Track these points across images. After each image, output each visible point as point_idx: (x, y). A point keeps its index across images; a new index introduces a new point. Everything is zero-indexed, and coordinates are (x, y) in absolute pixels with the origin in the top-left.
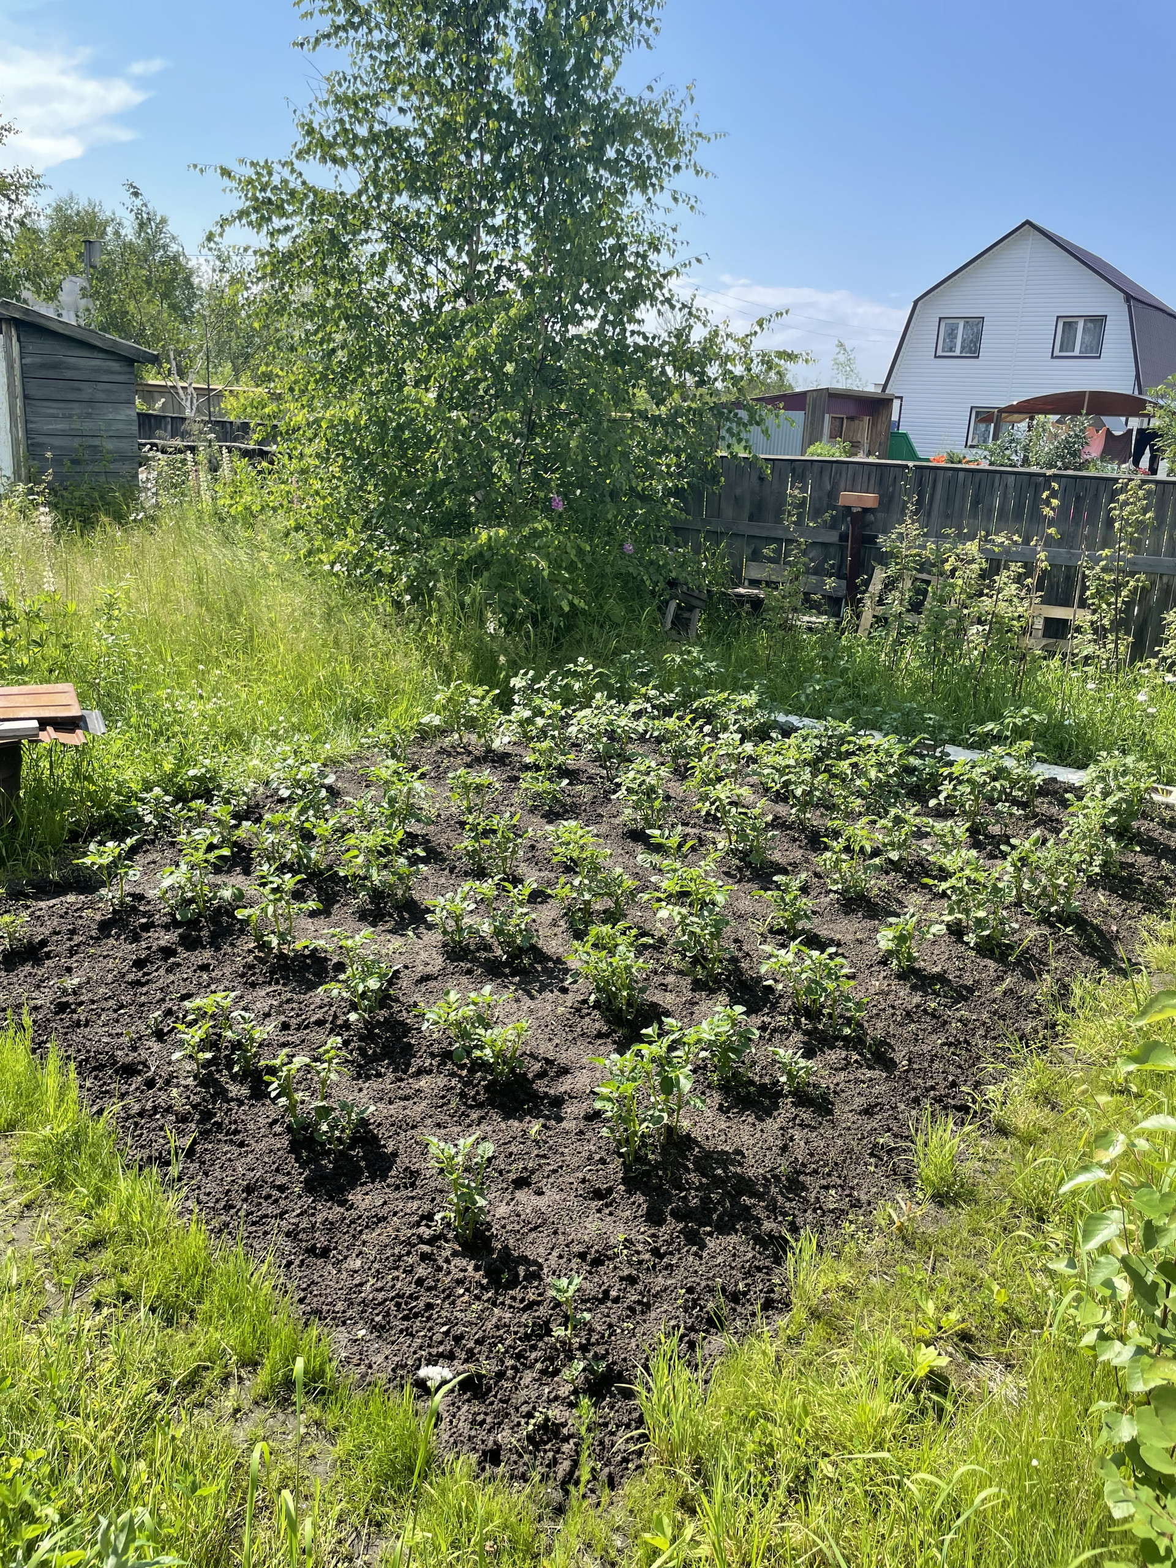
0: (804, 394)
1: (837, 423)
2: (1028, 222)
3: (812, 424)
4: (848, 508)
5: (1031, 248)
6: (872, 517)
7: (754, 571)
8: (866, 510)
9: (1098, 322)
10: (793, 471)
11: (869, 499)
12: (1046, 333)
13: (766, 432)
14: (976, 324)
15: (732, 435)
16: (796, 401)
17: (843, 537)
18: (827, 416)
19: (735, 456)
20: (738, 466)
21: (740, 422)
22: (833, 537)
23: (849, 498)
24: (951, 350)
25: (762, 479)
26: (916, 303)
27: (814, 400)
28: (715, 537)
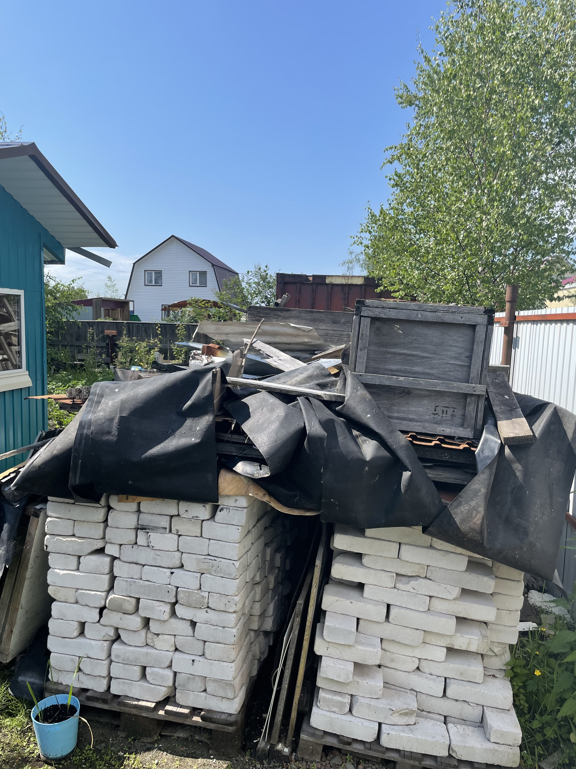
0: (91, 300)
1: (107, 311)
2: (173, 236)
3: (96, 311)
4: (108, 335)
5: (176, 247)
6: (115, 338)
7: (80, 357)
8: (113, 336)
9: (203, 274)
10: (89, 325)
11: (114, 332)
12: (185, 278)
13: (79, 314)
14: (159, 274)
15: (68, 314)
16: (88, 302)
17: (108, 344)
18: (102, 308)
19: (68, 321)
20: (70, 324)
21: (70, 310)
22: (104, 344)
23: (107, 332)
24: (150, 283)
25: (79, 328)
26: (134, 264)
27: (96, 302)
28: (65, 346)
